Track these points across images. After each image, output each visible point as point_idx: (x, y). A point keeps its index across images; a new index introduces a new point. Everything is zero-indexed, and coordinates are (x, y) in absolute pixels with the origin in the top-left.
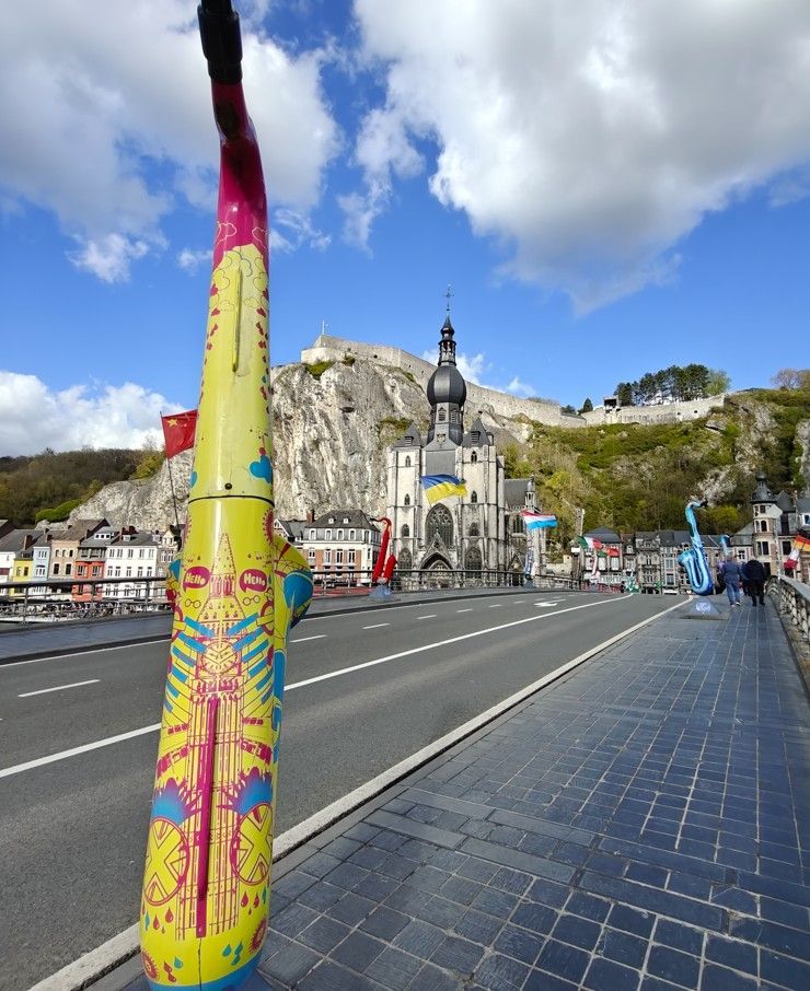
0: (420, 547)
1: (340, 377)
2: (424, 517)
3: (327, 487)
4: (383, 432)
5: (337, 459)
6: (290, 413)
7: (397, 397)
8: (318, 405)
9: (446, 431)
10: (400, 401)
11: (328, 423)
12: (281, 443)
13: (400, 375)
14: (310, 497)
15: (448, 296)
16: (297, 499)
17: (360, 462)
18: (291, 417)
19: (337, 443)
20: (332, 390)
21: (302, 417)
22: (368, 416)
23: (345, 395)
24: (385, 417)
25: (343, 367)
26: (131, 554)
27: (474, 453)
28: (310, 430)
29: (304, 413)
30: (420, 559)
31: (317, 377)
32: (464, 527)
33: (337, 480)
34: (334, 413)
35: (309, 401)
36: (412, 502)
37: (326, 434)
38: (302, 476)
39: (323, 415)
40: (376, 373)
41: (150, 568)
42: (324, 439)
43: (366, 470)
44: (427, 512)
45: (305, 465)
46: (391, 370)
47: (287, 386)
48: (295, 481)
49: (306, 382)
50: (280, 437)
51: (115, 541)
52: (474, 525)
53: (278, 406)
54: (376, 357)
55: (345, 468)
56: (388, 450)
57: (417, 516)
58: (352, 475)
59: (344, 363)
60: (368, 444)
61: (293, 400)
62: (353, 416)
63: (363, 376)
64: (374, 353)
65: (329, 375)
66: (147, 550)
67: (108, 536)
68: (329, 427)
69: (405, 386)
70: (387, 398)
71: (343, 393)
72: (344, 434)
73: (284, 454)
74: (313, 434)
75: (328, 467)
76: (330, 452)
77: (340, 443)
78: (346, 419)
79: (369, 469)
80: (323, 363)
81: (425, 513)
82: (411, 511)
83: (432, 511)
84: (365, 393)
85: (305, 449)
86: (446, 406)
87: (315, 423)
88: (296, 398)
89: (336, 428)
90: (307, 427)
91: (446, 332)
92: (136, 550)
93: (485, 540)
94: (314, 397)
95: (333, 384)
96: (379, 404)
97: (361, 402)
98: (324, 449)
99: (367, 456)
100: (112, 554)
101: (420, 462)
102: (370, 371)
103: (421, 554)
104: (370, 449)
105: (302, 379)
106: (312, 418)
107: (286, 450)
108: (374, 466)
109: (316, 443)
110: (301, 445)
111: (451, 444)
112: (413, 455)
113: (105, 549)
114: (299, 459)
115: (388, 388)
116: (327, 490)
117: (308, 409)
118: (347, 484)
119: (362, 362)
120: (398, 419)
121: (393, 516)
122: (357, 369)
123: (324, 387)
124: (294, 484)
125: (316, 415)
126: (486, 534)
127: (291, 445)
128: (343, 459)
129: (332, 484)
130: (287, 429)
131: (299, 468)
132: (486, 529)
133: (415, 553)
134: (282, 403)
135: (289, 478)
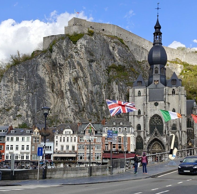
0: (147, 135)
1: (87, 43)
2: (149, 121)
3: (82, 103)
4: (111, 73)
5: (87, 88)
6: (62, 63)
7: (116, 53)
8: (77, 58)
9: (158, 79)
10: (117, 55)
11: (82, 69)
12: (57, 79)
13: (118, 41)
14: (74, 108)
15: (158, 9)
16: (68, 109)
17: (99, 89)
18: (63, 65)
19: (87, 79)
20: (83, 50)
21: (68, 65)
22: (102, 64)
23: (90, 52)
24: (110, 64)
25: (88, 37)
26: (17, 139)
27: (174, 90)
28: (73, 72)
29: (69, 63)
30: (147, 141)
31: (75, 43)
32: (169, 126)
33: (87, 99)
34: (85, 63)
35: (72, 56)
36: (142, 113)
37: (81, 75)
38: (70, 97)
39: (79, 64)
40: (105, 40)
41: (28, 146)
42: (80, 77)
43: (102, 94)
44: (150, 118)
45: (71, 91)
46: (113, 38)
47: (60, 48)
48: (67, 100)
49: (70, 46)
50: (57, 75)
51: (8, 133)
52: (174, 125)
53: (55, 59)
54: (103, 30)
55: (92, 92)
56: (114, 83)
57: (145, 120)
58: (95, 96)
59: (88, 34)
60: (103, 79)
61: (63, 56)
62: (94, 64)
63: (98, 41)
64: (103, 28)
65: (82, 42)
66: (26, 137)
67: (4, 131)
68: (82, 71)
69: (120, 47)
70: (111, 54)
71: (89, 51)
72: (90, 74)
73: (59, 85)
74: (74, 74)
75: (83, 92)
76: (84, 85)
77: (88, 79)
78: (90, 66)
79: (104, 93)
80: (78, 35)
81: (149, 119)
82: (142, 118)
83: (152, 118)
84: (100, 51)
85: (71, 82)
86: (158, 66)
87: (75, 68)
88: (65, 55)
89: (86, 71)
90: (71, 71)
91: (157, 28)
92: (20, 138)
93: (180, 132)
94: (74, 54)
95: (83, 47)
96: (107, 57)
97: (98, 56)
98: (80, 83)
99: (103, 86)
100: (8, 139)
101: (146, 94)
102: (102, 39)
103: (148, 139)
104: (104, 83)
105: (67, 44)
106: (74, 66)
107: (60, 83)
108: (106, 92)
109: (76, 79)
110: (69, 80)
111: (161, 85)
112: (142, 90)
113: (5, 137)
114: (68, 88)
115: (111, 48)
116: (83, 104)
117: (71, 61)
118: (93, 101)
119: (98, 34)
120: (117, 66)
121: (132, 120)
122: (95, 38)
123: (79, 48)
124: (66, 102)
125: (76, 64)
126: (181, 129)
127: (63, 80)
128: (90, 88)
129: (85, 101)
130: (60, 71)
131: (68, 93)
132: (181, 127)
133: (145, 138)
134: (58, 57)
135: (63, 98)
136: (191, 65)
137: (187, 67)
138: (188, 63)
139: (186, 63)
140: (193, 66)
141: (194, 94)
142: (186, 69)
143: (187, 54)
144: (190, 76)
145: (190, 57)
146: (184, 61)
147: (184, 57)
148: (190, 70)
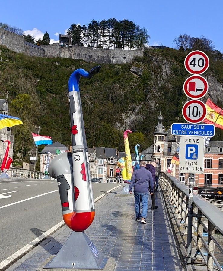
136: (13, 52)
137: (7, 54)
138: (8, 47)
139: (6, 47)
140: (15, 53)
141: (13, 95)
142: (5, 56)
143: (8, 33)
144: (9, 68)
145: (12, 39)
146: (3, 44)
147: (4, 37)
148: (10, 58)
